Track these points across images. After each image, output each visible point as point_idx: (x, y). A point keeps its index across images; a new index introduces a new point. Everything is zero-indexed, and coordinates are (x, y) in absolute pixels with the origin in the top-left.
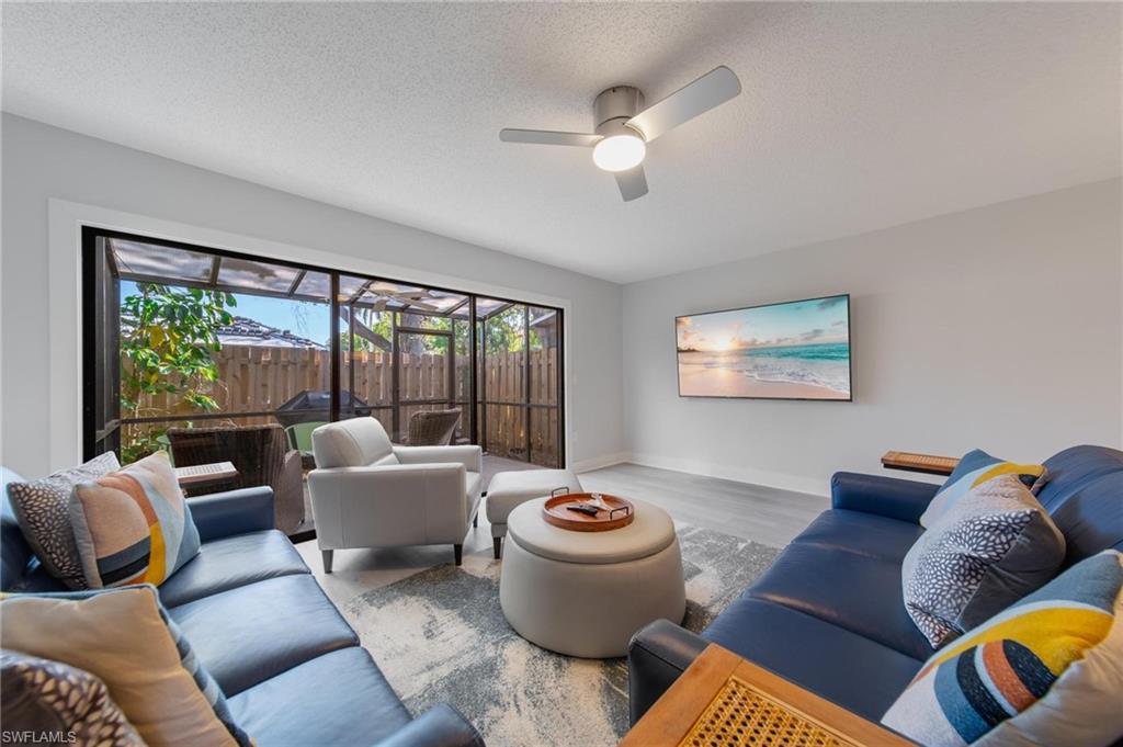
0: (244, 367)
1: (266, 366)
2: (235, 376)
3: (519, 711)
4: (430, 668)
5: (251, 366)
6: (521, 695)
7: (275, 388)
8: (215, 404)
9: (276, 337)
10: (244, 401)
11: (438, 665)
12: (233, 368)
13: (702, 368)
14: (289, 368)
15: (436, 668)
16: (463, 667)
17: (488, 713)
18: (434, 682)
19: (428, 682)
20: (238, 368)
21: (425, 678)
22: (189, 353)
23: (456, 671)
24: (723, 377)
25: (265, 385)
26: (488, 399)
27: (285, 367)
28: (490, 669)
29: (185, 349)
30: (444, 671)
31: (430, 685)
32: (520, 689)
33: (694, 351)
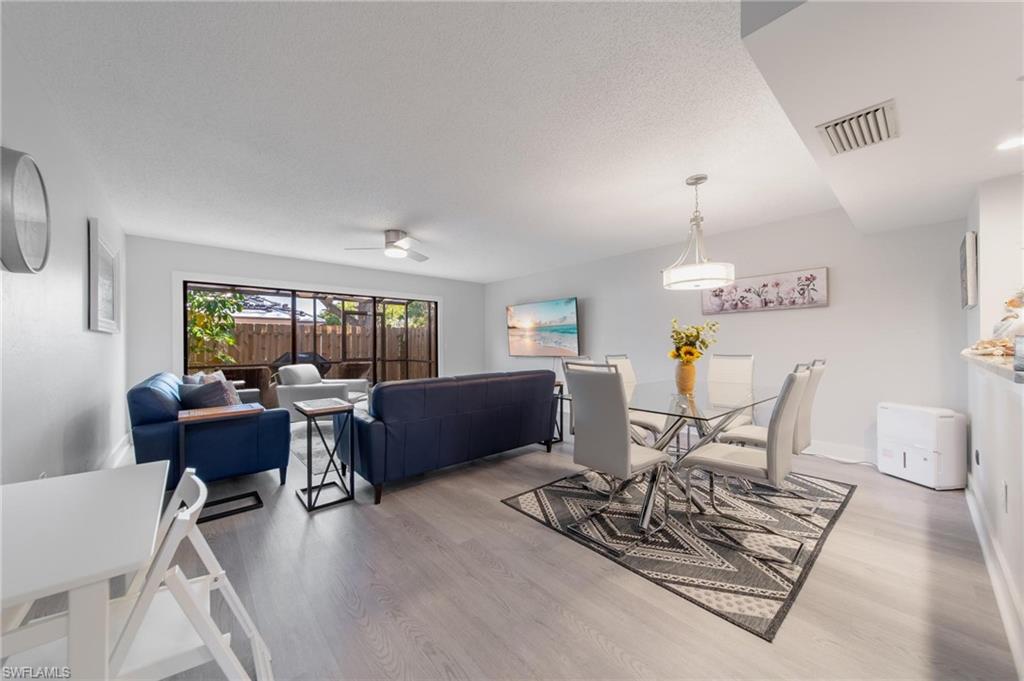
0: (250, 337)
1: (264, 336)
2: (245, 343)
5: (255, 335)
7: (270, 350)
8: (233, 360)
9: (277, 310)
10: (250, 358)
12: (244, 337)
14: (279, 337)
20: (247, 339)
22: (218, 329)
25: (264, 349)
26: (387, 357)
27: (276, 337)
29: (216, 326)
33: (515, 327)
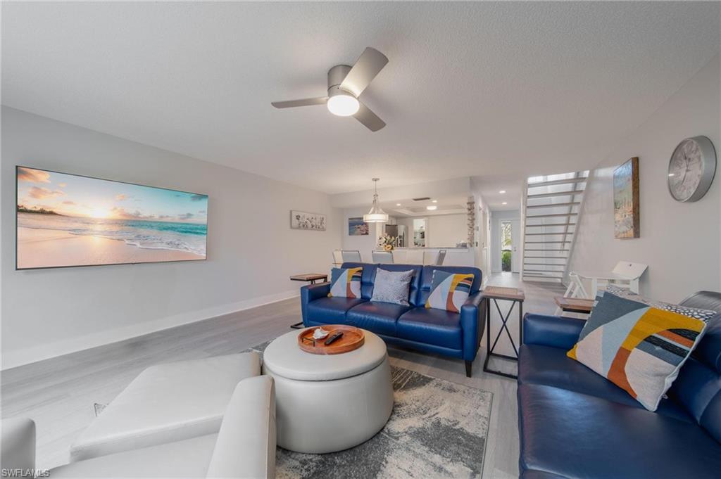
3: (437, 413)
4: (441, 469)
6: (427, 415)
11: (434, 465)
13: (66, 234)
15: (438, 465)
16: (427, 449)
17: (447, 424)
18: (449, 460)
19: (451, 464)
21: (450, 468)
23: (432, 452)
24: (98, 245)
28: (419, 435)
30: (437, 459)
31: (452, 461)
32: (424, 416)
33: (51, 213)
